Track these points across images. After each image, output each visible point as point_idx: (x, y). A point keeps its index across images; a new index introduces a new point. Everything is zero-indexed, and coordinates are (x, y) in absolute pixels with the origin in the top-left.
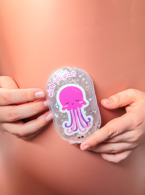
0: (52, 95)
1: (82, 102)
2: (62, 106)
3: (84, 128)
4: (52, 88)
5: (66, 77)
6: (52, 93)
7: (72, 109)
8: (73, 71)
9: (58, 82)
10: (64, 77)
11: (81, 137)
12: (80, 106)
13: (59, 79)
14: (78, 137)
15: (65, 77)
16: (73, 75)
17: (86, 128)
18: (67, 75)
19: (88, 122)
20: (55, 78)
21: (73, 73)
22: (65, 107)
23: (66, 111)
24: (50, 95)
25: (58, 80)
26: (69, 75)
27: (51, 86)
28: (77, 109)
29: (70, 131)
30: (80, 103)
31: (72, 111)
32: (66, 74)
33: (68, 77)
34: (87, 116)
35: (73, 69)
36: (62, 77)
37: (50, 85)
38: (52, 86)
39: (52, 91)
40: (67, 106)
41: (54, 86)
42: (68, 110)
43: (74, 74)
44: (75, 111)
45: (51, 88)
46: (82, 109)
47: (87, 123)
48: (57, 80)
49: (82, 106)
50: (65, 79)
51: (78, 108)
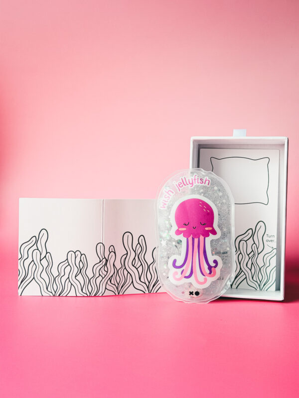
0: (165, 207)
1: (210, 229)
2: (177, 228)
3: (204, 276)
4: (168, 195)
5: (194, 184)
6: (165, 204)
7: (191, 236)
8: (208, 177)
9: (180, 188)
10: (191, 182)
11: (194, 293)
12: (206, 234)
13: (182, 184)
14: (190, 292)
15: (192, 184)
16: (205, 183)
17: (206, 277)
18: (196, 181)
19: (212, 267)
20: (177, 181)
21: (206, 180)
22: (180, 229)
23: (181, 237)
24: (162, 206)
25: (181, 186)
26: (199, 182)
27: (168, 193)
28: (200, 238)
29: (179, 275)
30: (207, 229)
31: (190, 239)
32: (195, 179)
33: (197, 184)
34: (213, 255)
35: (207, 176)
36: (188, 183)
37: (166, 191)
38: (170, 192)
39: (167, 200)
40: (184, 229)
41: (173, 193)
42: (184, 236)
43: (207, 182)
44: (196, 240)
45: (166, 196)
46: (208, 240)
47: (210, 268)
48: (179, 185)
49: (208, 236)
50: (191, 187)
51: (202, 238)
